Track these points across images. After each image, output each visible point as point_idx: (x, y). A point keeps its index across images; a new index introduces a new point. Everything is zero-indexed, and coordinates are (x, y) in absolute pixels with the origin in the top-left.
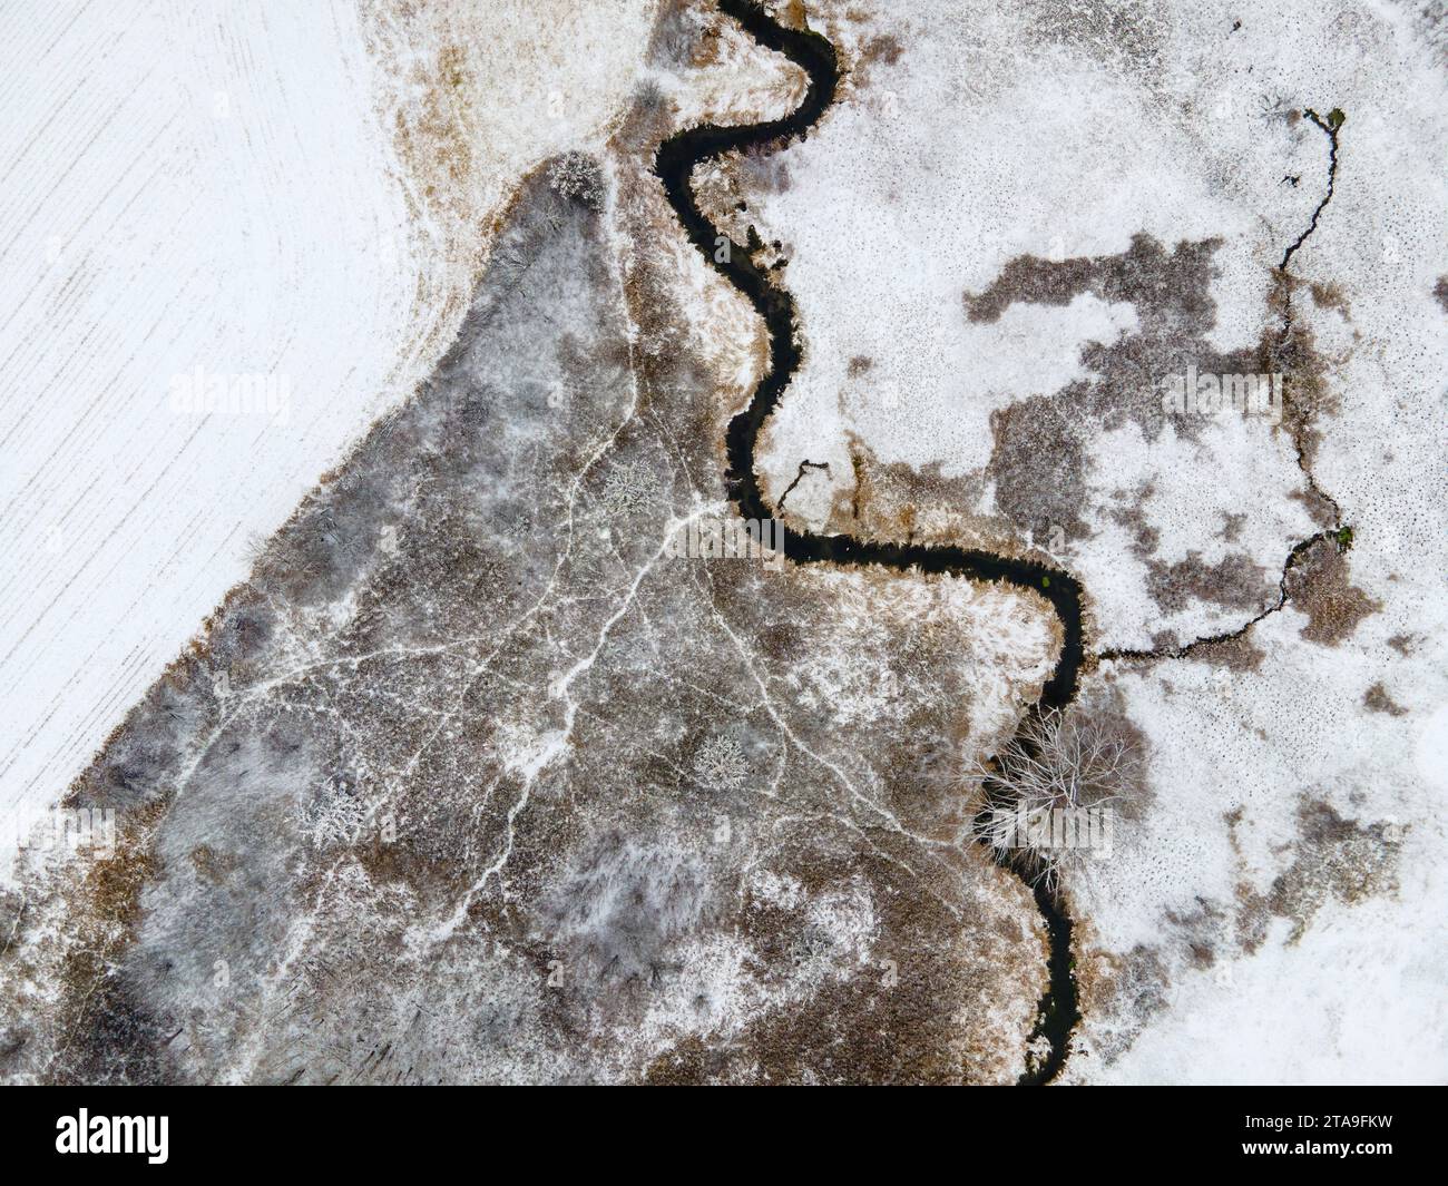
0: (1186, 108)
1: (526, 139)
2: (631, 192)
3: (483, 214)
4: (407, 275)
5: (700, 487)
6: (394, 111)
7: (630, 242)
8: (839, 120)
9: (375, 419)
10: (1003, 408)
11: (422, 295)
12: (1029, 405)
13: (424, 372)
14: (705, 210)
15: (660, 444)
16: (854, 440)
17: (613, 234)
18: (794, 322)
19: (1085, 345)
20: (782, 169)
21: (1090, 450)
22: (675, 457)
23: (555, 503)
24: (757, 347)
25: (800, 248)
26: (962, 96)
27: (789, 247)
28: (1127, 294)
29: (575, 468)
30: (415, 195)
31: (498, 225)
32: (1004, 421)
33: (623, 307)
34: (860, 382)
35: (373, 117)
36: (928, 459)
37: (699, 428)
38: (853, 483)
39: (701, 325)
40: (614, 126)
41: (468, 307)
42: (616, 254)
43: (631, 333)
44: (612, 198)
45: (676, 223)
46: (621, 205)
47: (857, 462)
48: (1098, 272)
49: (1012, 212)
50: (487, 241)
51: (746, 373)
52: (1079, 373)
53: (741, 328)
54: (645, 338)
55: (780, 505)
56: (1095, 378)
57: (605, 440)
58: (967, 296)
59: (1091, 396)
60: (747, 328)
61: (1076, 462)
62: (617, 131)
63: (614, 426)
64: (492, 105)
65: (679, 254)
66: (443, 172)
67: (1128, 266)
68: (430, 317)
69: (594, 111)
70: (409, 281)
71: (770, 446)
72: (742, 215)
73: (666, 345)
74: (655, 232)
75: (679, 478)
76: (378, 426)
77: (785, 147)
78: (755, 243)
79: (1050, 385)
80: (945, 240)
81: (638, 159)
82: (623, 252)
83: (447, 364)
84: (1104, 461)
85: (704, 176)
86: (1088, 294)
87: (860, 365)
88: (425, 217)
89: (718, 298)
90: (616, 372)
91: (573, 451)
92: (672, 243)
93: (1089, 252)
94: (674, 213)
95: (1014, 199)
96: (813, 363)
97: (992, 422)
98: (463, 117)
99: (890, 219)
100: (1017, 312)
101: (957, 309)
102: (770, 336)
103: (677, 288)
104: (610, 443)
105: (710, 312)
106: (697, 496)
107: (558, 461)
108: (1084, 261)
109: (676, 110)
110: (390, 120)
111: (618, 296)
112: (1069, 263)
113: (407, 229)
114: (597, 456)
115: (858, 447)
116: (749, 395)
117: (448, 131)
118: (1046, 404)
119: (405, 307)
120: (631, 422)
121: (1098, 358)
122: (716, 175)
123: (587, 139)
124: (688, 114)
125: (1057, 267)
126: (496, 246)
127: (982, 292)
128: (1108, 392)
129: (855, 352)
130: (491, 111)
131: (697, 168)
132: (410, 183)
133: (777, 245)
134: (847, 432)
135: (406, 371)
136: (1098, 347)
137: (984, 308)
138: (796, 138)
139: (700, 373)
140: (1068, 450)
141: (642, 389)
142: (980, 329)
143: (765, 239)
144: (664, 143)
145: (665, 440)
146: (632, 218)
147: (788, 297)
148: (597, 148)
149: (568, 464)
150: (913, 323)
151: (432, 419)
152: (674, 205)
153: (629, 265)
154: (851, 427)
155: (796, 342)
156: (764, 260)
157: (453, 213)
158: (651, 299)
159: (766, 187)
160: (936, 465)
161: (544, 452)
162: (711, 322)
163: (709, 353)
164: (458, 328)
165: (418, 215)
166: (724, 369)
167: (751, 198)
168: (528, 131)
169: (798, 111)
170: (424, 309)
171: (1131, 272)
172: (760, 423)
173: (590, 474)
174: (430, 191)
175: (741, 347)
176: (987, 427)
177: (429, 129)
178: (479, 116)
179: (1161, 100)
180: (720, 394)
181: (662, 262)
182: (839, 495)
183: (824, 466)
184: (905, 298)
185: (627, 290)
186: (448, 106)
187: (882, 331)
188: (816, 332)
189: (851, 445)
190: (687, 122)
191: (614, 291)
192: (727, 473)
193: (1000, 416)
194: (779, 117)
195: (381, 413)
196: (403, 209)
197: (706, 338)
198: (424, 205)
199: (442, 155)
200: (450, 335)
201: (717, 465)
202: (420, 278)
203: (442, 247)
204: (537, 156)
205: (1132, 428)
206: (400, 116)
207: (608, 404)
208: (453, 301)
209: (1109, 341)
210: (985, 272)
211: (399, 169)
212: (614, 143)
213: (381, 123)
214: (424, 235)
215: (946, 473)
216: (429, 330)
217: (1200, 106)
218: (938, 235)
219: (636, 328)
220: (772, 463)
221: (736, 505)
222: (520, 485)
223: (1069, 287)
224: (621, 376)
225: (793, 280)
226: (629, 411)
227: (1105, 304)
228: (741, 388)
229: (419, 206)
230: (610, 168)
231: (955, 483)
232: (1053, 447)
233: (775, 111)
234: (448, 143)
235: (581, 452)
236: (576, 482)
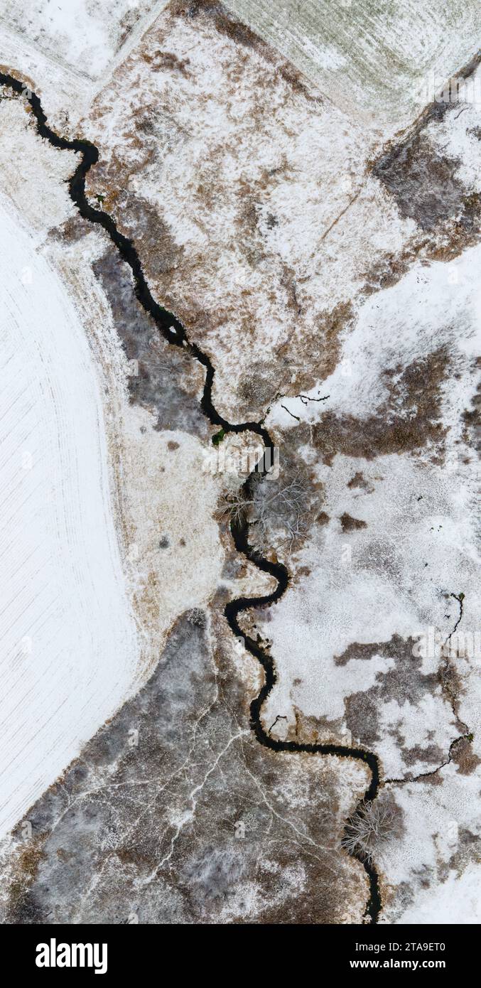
0: (410, 591)
1: (179, 604)
2: (216, 622)
3: (163, 630)
4: (137, 651)
5: (240, 725)
6: (133, 594)
7: (216, 640)
8: (289, 594)
9: (125, 701)
10: (348, 696)
11: (142, 658)
12: (358, 695)
13: (142, 685)
14: (242, 628)
15: (226, 710)
16: (296, 708)
17: (209, 637)
18: (273, 667)
19: (377, 673)
20: (269, 614)
21: (380, 710)
22: (232, 715)
23: (189, 731)
24: (261, 676)
25: (276, 641)
26: (332, 586)
27: (272, 640)
28: (391, 655)
29: (196, 719)
30: (139, 623)
31: (169, 634)
32: (349, 700)
33: (213, 662)
34: (297, 688)
35: (125, 596)
36: (322, 714)
37: (240, 705)
38: (295, 723)
39: (241, 668)
40: (210, 599)
41: (158, 662)
42: (211, 643)
43: (216, 671)
44: (209, 624)
45: (232, 632)
46: (212, 627)
47: (297, 716)
48: (381, 648)
49: (350, 627)
50: (165, 640)
51: (257, 685)
52: (375, 683)
53: (255, 669)
54: (221, 673)
55: (269, 731)
56: (381, 685)
57: (207, 709)
58: (335, 657)
59: (379, 691)
60: (257, 669)
61: (375, 714)
62: (211, 601)
63: (210, 704)
64: (167, 592)
65: (233, 643)
66: (149, 615)
67: (391, 646)
68: (145, 665)
69: (203, 594)
70: (137, 653)
71: (266, 711)
72: (255, 630)
73: (228, 675)
74: (224, 636)
75: (233, 722)
76: (126, 703)
77: (270, 606)
78: (260, 639)
79: (365, 688)
80: (327, 637)
81: (218, 611)
82: (213, 643)
83: (150, 682)
84: (384, 714)
85: (241, 616)
86: (377, 655)
87: (297, 682)
88: (143, 631)
89: (246, 659)
90: (211, 685)
91: (195, 713)
92: (230, 640)
93: (377, 641)
94: (231, 629)
95: (351, 622)
96: (280, 681)
97: (344, 701)
98: (157, 596)
99: (307, 629)
100: (353, 662)
101: (331, 662)
102: (265, 672)
103: (232, 655)
104: (209, 710)
105: (244, 664)
106: (240, 728)
107: (190, 716)
108: (376, 644)
109: (232, 593)
110: (131, 597)
111: (211, 658)
112: (371, 645)
113: (136, 635)
114: (204, 714)
115: (297, 710)
116: (258, 692)
117: (151, 601)
118: (363, 694)
119: (136, 662)
120: (216, 702)
121: (381, 678)
122: (246, 616)
123: (201, 604)
124: (236, 594)
125: (366, 646)
126: (168, 641)
127: (340, 655)
128: (385, 689)
129: (295, 677)
130: (167, 594)
131: (239, 613)
132: (138, 619)
133: (267, 640)
134: (293, 705)
135: (136, 685)
136: (381, 674)
137: (341, 661)
138: (273, 603)
139: (240, 685)
140: (372, 710)
141: (220, 691)
142: (340, 668)
143: (263, 638)
144: (227, 605)
145: (228, 709)
146: (216, 631)
147: (271, 658)
148: (204, 607)
149: (193, 717)
150: (316, 667)
151: (145, 701)
152: (231, 627)
153: (215, 647)
154: (294, 704)
155: (274, 674)
156: (263, 645)
157: (153, 629)
158: (223, 659)
159: (263, 620)
160: (325, 716)
161: (185, 713)
162: (244, 667)
163: (243, 678)
164: (154, 669)
165: (140, 630)
166: (249, 684)
167: (258, 624)
168: (180, 601)
169: (274, 593)
170: (143, 663)
171: (392, 647)
172: (262, 703)
173: (201, 720)
174: (145, 622)
175: (255, 676)
176: (343, 703)
177: (145, 601)
178: (162, 596)
179: (401, 589)
180: (248, 693)
181: (227, 646)
182: (291, 728)
183: (285, 717)
184: (313, 658)
185: (214, 656)
186: (151, 593)
187: (305, 670)
188: (281, 671)
189: (294, 710)
190: (236, 597)
191: (210, 657)
192: (250, 720)
193: (347, 699)
194: (268, 595)
195: (127, 699)
196: (135, 628)
197: (242, 673)
198: (142, 627)
199: (149, 610)
200: (151, 672)
201: (246, 718)
202: (142, 652)
203: (149, 641)
204: (183, 609)
205: (394, 702)
206: (134, 596)
207: (208, 696)
208: (153, 660)
209: (385, 671)
210: (341, 649)
211: (134, 614)
212: (210, 605)
213: (128, 598)
214: (143, 637)
215: (329, 719)
216: (144, 670)
217: (415, 591)
218: (324, 634)
219: (218, 669)
220: (266, 716)
221: (253, 731)
222: (176, 725)
223: (371, 653)
224: (212, 686)
225: (273, 652)
226: (215, 699)
227: (383, 659)
228: (255, 690)
229: (141, 627)
230: (208, 613)
231: (332, 722)
232: (366, 709)
233: (266, 593)
234: (151, 605)
235: (198, 713)
236: (196, 723)
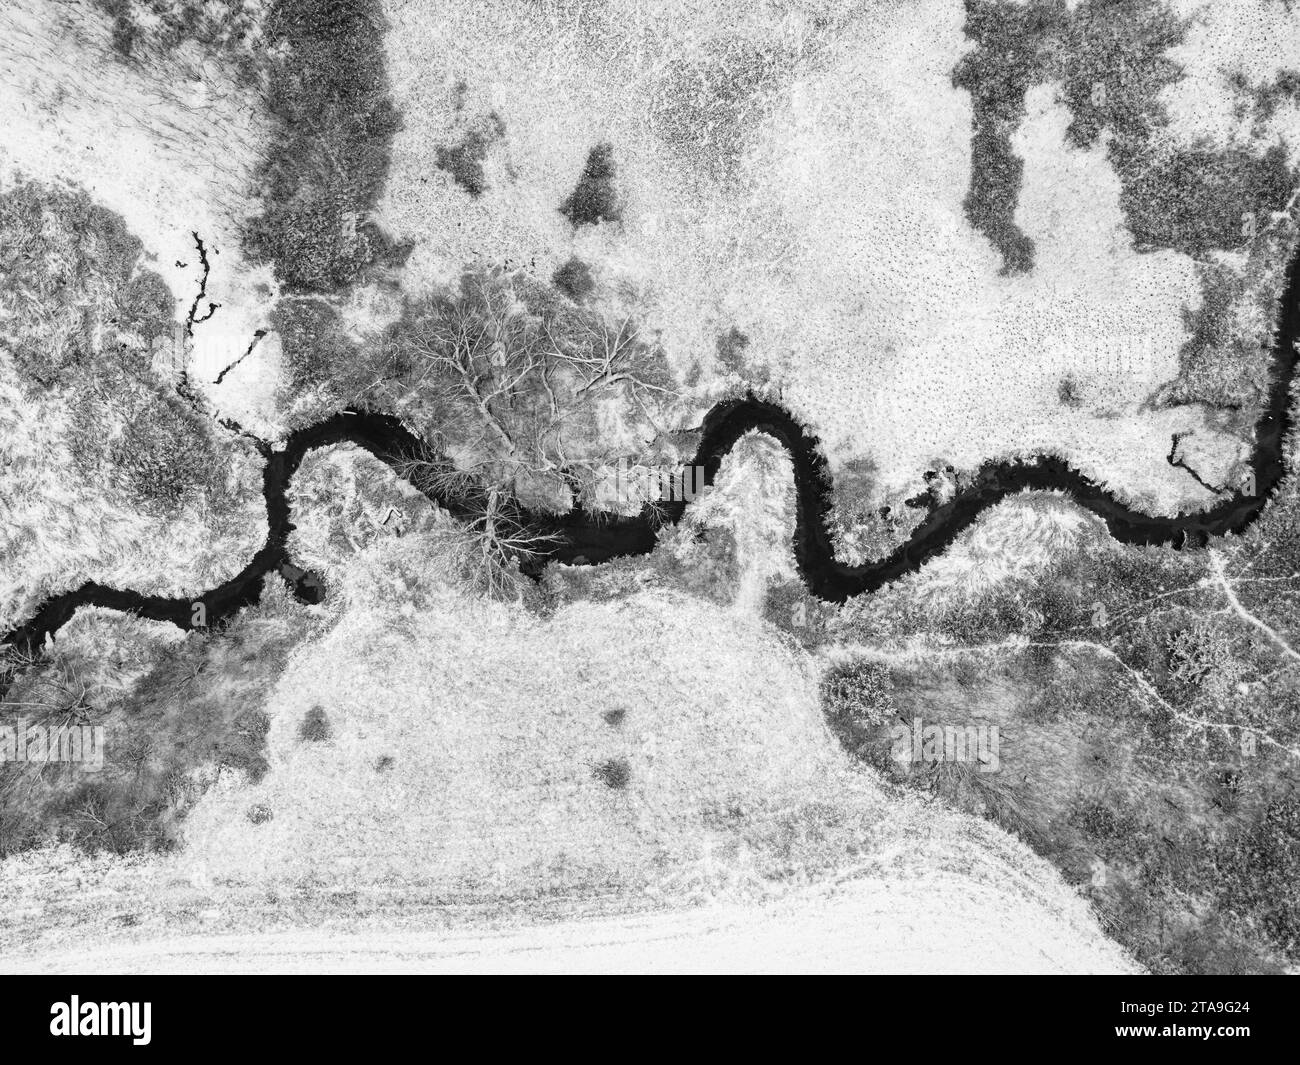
0: (820, 24)
1: (802, 743)
2: (868, 635)
3: (880, 795)
4: (941, 884)
5: (1193, 579)
6: (764, 883)
7: (919, 637)
8: (801, 402)
9: (1100, 934)
10: (1132, 239)
11: (966, 871)
12: (1130, 210)
13: (1048, 874)
14: (887, 552)
15: (1143, 620)
16: (1151, 404)
17: (910, 655)
18: (1013, 463)
19: (1068, 144)
20: (852, 466)
21: (1186, 142)
22: (1157, 604)
23: (1204, 741)
24: (1037, 504)
25: (937, 452)
26: (787, 266)
27: (933, 464)
28: (1016, 94)
29: (1167, 716)
30: (855, 868)
31: (895, 780)
32: (1144, 238)
33: (989, 649)
34: (1088, 393)
35: (770, 906)
36: (1179, 324)
37: (1124, 575)
38: (1198, 408)
39: (1011, 567)
40: (793, 646)
41: (980, 820)
42: (931, 653)
43: (1018, 643)
44: (869, 653)
45: (897, 584)
46: (879, 645)
47: (1175, 403)
48: (990, 126)
49: (915, 218)
50: (911, 794)
51: (1067, 518)
52: (1099, 153)
53: (1016, 522)
54: (1025, 628)
55: (1214, 490)
56: (1106, 134)
57: (1134, 681)
58: (1003, 273)
59: (1126, 140)
60: (1016, 515)
61: (1200, 160)
62: (798, 642)
63: (1121, 670)
64: (764, 776)
65: (933, 584)
66: (831, 836)
67: (986, 94)
68: (990, 863)
69: (776, 666)
70: (948, 882)
71: (1150, 498)
72: (894, 512)
73: (1035, 605)
74: (910, 609)
75: (1184, 601)
76: (1109, 931)
77: (825, 462)
78: (927, 500)
79: (1111, 184)
80: (941, 293)
81: (831, 623)
82: (928, 644)
83: (1043, 850)
84: (1200, 128)
85: (850, 552)
86: (1012, 138)
87: (1068, 393)
88: (880, 858)
89: (984, 546)
90: (1060, 663)
91: (1146, 717)
92: (921, 591)
93: (965, 136)
94: (886, 586)
95: (901, 215)
96: (1059, 445)
97: (1145, 251)
98: (775, 809)
99: (912, 352)
100: (1025, 218)
101: (1016, 283)
102: (1026, 490)
103: (969, 590)
104: (1138, 675)
105: (998, 555)
106: (1203, 583)
107: (1156, 735)
108: (975, 141)
109: (779, 577)
110: (774, 888)
111: (977, 655)
112: (976, 157)
113: (891, 880)
114: (1152, 691)
115: (1159, 401)
116: (1089, 517)
117: (788, 826)
118: (1130, 191)
119: (976, 889)
120: (1115, 650)
121: (1084, 129)
122: (850, 538)
123: (806, 676)
124: (782, 564)
125: (978, 171)
126: (917, 784)
127: (1000, 257)
128: (1122, 118)
129: (1054, 398)
130: (770, 778)
131: (840, 558)
132: (842, 872)
133: (930, 475)
134: (1140, 412)
135: (1049, 896)
136: (1072, 130)
137: (1017, 254)
138: (818, 449)
139: (1066, 570)
140: (1186, 165)
141: (1075, 635)
142: (1039, 260)
143: (923, 489)
144: (814, 592)
145: (1138, 614)
146: (893, 635)
147: (987, 467)
148: (816, 666)
149: (1160, 723)
150: (1027, 333)
151: (1101, 874)
152: (879, 587)
153: (943, 639)
154: (1135, 408)
155: (1034, 462)
156: (946, 490)
157: (876, 828)
158: (984, 620)
159: (867, 486)
160: (1186, 315)
161: (1145, 748)
162: (1008, 553)
163: (1041, 557)
164: (1003, 833)
165: (876, 866)
166: (1060, 543)
167: (877, 501)
168: (794, 739)
169: (785, 445)
170: (979, 868)
171: (992, 91)
172: (1123, 507)
173: (1174, 701)
174: (851, 851)
175: (1038, 522)
176: (1149, 257)
177: (787, 848)
178: (774, 792)
179: (810, 51)
180: (1090, 549)
181: (941, 604)
182: (1210, 422)
183: (1176, 439)
184: (999, 340)
185: (971, 644)
186: (765, 825)
187: (1033, 368)
188: (1027, 442)
189: (1154, 407)
190: (791, 565)
191: (971, 658)
192: (1177, 547)
193: (1137, 243)
194: (791, 466)
195: (1094, 927)
196: (869, 882)
197: (1025, 561)
198: (867, 859)
199: (815, 835)
200: (1011, 842)
201: (1169, 558)
202: (946, 869)
203: (913, 843)
204: (820, 730)
205: (1166, 94)
206: (771, 878)
207: (1096, 674)
208: (973, 835)
209: (1066, 117)
210: (979, 252)
211: (827, 884)
212: (811, 647)
213: (777, 898)
214: (898, 861)
215: (1196, 304)
216: (1003, 865)
218: (935, 300)
219: (1013, 637)
220: (1168, 497)
221: (1213, 539)
222: (1182, 778)
223: (1007, 160)
224: (1064, 657)
225: (969, 460)
226: (1104, 651)
227: (1025, 119)
228: (1081, 525)
229: (868, 864)
230: (837, 654)
231: (1208, 295)
232: (1178, 182)
233: (784, 467)
234: (802, 827)
235: (1147, 707)
236: (1180, 717)
